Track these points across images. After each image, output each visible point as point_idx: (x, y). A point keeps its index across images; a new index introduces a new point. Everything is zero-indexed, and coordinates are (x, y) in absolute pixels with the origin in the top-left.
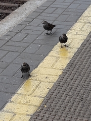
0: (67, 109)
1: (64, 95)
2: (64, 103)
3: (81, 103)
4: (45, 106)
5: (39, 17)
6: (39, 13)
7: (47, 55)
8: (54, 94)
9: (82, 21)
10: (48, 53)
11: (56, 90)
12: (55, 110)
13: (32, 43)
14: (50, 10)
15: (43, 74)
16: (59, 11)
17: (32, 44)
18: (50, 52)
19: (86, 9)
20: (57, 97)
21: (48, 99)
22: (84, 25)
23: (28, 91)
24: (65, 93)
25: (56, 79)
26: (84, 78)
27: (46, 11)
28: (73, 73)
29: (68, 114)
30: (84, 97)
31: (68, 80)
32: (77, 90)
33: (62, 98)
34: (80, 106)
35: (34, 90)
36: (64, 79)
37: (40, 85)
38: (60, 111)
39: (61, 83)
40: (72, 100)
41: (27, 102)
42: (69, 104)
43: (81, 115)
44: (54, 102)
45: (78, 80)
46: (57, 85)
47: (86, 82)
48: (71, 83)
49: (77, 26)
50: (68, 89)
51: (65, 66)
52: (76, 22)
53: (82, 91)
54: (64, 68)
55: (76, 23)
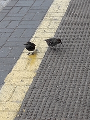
0: (45, 112)
1: (40, 98)
2: (41, 106)
3: (58, 104)
4: (24, 111)
5: (6, 18)
6: (5, 15)
7: (19, 58)
8: (31, 97)
9: (48, 18)
10: (20, 56)
11: (33, 93)
12: (34, 114)
13: (3, 46)
14: (16, 10)
15: (18, 78)
16: (25, 10)
17: (3, 48)
18: (21, 54)
19: (51, 6)
20: (34, 100)
21: (26, 103)
22: (51, 23)
23: (6, 98)
24: (41, 95)
25: (31, 82)
26: (57, 77)
27: (12, 12)
28: (46, 73)
29: (47, 116)
30: (60, 97)
31: (43, 81)
32: (52, 91)
33: (39, 100)
34: (57, 106)
35: (12, 96)
36: (38, 81)
37: (17, 90)
38: (39, 114)
39: (37, 85)
40: (48, 102)
41: (6, 109)
42: (47, 106)
43: (59, 115)
44: (32, 106)
45: (52, 81)
46: (33, 88)
47: (60, 82)
48: (46, 85)
49: (45, 24)
50: (44, 90)
51: (38, 67)
52: (43, 20)
53: (57, 91)
54: (37, 69)
55: (43, 22)
